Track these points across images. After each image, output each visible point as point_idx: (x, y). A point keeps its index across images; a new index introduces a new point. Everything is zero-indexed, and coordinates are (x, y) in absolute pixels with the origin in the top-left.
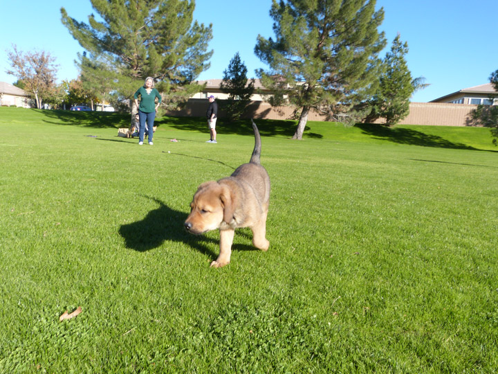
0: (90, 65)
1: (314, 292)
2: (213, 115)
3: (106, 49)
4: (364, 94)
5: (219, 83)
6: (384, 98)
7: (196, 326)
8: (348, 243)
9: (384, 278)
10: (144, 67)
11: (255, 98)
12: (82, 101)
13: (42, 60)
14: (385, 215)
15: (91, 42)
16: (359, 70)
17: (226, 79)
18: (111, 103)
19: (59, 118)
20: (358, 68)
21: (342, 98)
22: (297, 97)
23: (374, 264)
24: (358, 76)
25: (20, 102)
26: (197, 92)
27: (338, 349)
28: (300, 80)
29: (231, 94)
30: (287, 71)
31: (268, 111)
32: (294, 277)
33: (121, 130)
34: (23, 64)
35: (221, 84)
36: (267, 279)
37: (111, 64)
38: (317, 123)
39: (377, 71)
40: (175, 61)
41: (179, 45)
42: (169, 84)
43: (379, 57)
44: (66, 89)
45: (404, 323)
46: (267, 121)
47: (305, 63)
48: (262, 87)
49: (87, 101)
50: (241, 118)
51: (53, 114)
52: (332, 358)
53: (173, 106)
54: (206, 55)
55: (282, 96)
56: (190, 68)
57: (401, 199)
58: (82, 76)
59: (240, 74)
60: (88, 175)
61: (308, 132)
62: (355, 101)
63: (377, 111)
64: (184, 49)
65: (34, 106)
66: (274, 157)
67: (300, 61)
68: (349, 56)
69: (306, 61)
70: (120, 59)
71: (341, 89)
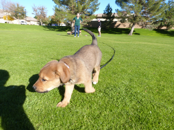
0: (58, 10)
1: (138, 84)
2: (100, 27)
3: (63, 4)
4: (158, 17)
5: (102, 15)
6: (166, 19)
7: (100, 91)
8: (150, 70)
9: (164, 82)
10: (76, 10)
11: (115, 20)
12: (55, 23)
13: (42, 9)
14: (165, 62)
15: (58, 2)
16: (156, 8)
17: (104, 13)
18: (65, 23)
19: (48, 28)
20: (156, 7)
21: (149, 19)
22: (131, 19)
23: (160, 77)
24: (156, 10)
25: (36, 23)
26: (94, 18)
27: (147, 101)
28: (132, 13)
29: (106, 19)
30: (127, 10)
31: (120, 25)
32: (131, 80)
33: (68, 32)
34: (37, 10)
35: (103, 15)
36: (122, 79)
37: (65, 9)
38: (138, 29)
39: (164, 8)
40: (86, 7)
41: (88, 1)
42: (84, 16)
43: (165, 2)
44: (50, 18)
45: (171, 96)
46: (119, 29)
47: (134, 6)
48: (118, 16)
49: (57, 23)
50: (109, 28)
51: (46, 27)
52: (145, 103)
53: (85, 24)
54: (98, 5)
55: (125, 19)
56: (92, 10)
57: (171, 57)
58: (55, 14)
59: (109, 11)
60: (60, 46)
61: (135, 32)
62: (154, 20)
63: (163, 24)
64: (89, 3)
65: (40, 25)
66: (122, 41)
67: (133, 6)
68: (153, 2)
69: (135, 5)
70: (68, 7)
71: (149, 16)
